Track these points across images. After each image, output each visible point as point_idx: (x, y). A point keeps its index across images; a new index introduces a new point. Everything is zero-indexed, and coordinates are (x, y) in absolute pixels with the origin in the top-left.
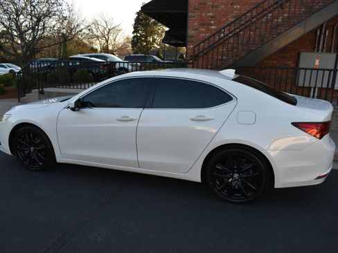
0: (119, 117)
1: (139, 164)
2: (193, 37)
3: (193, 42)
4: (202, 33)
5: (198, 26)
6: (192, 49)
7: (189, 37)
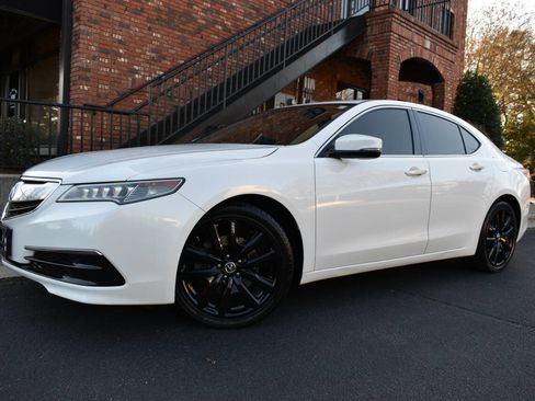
1: (428, 245)
2: (88, 70)
3: (87, 79)
4: (104, 66)
5: (97, 54)
6: (87, 92)
7: (81, 69)
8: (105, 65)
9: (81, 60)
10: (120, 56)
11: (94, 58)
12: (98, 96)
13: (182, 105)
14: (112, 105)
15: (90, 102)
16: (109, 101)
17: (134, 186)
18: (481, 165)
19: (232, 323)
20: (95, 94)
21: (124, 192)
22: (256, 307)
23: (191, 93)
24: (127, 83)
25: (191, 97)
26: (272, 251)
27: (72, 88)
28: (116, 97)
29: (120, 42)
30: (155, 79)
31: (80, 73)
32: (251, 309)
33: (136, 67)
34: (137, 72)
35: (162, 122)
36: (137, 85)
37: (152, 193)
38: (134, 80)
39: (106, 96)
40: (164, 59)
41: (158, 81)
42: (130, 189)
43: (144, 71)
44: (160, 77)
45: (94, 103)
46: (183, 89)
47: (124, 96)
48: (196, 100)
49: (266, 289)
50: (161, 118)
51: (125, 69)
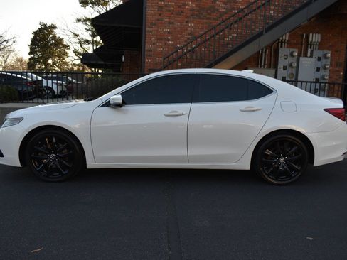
0: (167, 113)
1: (188, 159)
2: (151, 51)
3: (150, 56)
5: (155, 41)
6: (150, 63)
7: (148, 51)
8: (159, 47)
11: (154, 44)
20: (154, 63)
29: (169, 33)
31: (146, 53)
33: (179, 45)
36: (179, 56)
51: (172, 47)
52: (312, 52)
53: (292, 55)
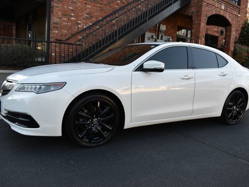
0: (182, 77)
2: (57, 24)
3: (57, 28)
4: (65, 22)
5: (61, 16)
6: (57, 34)
7: (54, 23)
9: (54, 19)
10: (72, 17)
11: (60, 18)
12: (62, 35)
13: (100, 39)
14: (68, 39)
15: (58, 38)
16: (67, 37)
17: (44, 85)
18: (225, 73)
19: (94, 145)
20: (60, 34)
21: (40, 88)
22: (104, 138)
23: (105, 33)
24: (75, 29)
25: (105, 35)
26: (113, 115)
27: (51, 32)
28: (70, 36)
29: (72, 10)
30: (88, 27)
31: (53, 25)
32: (102, 139)
33: (79, 22)
34: (80, 24)
35: (91, 47)
36: (80, 30)
37: (52, 88)
38: (78, 28)
39: (66, 35)
40: (92, 17)
41: (89, 28)
42: (43, 87)
43: (83, 23)
44: (90, 26)
45: (60, 39)
46: (101, 31)
47: (74, 35)
48: (107, 37)
49: (108, 130)
50: (91, 45)
51: (75, 23)
52: (162, 37)
53: (152, 37)
